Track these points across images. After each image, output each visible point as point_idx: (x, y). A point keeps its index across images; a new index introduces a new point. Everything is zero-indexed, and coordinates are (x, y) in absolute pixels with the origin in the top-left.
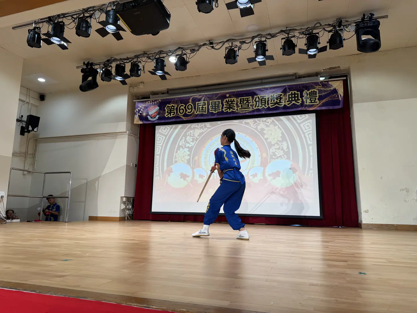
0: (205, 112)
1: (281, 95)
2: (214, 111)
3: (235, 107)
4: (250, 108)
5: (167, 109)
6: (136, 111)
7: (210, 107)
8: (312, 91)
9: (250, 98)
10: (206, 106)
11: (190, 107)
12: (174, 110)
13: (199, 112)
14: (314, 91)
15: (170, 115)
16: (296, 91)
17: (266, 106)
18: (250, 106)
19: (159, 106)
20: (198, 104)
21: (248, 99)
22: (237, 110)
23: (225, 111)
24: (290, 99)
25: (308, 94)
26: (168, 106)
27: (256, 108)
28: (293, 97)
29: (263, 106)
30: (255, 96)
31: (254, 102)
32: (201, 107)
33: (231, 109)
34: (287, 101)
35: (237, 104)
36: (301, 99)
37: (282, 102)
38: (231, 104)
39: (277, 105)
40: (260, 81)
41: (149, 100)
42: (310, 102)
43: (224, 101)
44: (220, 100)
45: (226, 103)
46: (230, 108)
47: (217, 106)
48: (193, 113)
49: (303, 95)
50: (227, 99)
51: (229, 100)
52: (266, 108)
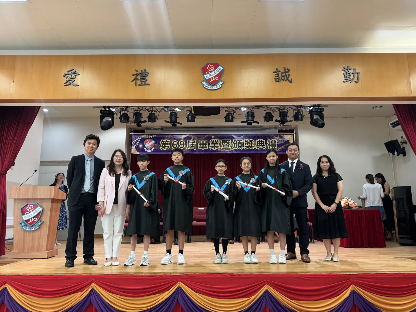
0: (195, 148)
1: (252, 141)
2: (202, 148)
3: (218, 146)
4: (230, 148)
5: (162, 143)
6: (133, 143)
7: (199, 145)
8: (273, 140)
9: (230, 141)
10: (196, 144)
11: (182, 143)
12: (168, 145)
13: (190, 148)
14: (274, 140)
15: (165, 149)
16: (262, 139)
17: (242, 148)
18: (230, 147)
19: (154, 140)
20: (189, 141)
21: (228, 141)
22: (220, 149)
23: (211, 149)
24: (259, 145)
25: (270, 142)
26: (162, 141)
27: (235, 148)
28: (261, 143)
29: (240, 148)
30: (234, 140)
31: (233, 144)
32: (192, 144)
33: (216, 148)
34: (257, 146)
35: (220, 144)
36: (266, 145)
37: (253, 146)
38: (216, 144)
39: (249, 148)
40: (237, 129)
41: (145, 135)
42: (272, 147)
43: (210, 141)
44: (207, 140)
45: (212, 143)
46: (214, 147)
47: (204, 145)
48: (185, 148)
49: (268, 142)
50: (213, 140)
51: (214, 141)
52: (241, 149)
